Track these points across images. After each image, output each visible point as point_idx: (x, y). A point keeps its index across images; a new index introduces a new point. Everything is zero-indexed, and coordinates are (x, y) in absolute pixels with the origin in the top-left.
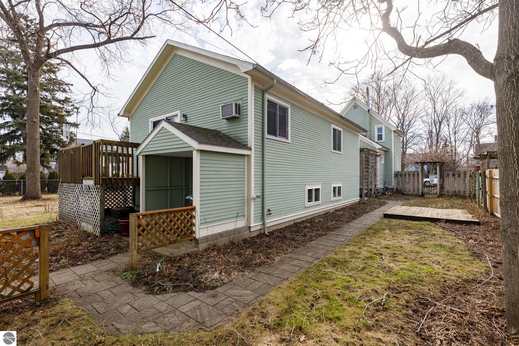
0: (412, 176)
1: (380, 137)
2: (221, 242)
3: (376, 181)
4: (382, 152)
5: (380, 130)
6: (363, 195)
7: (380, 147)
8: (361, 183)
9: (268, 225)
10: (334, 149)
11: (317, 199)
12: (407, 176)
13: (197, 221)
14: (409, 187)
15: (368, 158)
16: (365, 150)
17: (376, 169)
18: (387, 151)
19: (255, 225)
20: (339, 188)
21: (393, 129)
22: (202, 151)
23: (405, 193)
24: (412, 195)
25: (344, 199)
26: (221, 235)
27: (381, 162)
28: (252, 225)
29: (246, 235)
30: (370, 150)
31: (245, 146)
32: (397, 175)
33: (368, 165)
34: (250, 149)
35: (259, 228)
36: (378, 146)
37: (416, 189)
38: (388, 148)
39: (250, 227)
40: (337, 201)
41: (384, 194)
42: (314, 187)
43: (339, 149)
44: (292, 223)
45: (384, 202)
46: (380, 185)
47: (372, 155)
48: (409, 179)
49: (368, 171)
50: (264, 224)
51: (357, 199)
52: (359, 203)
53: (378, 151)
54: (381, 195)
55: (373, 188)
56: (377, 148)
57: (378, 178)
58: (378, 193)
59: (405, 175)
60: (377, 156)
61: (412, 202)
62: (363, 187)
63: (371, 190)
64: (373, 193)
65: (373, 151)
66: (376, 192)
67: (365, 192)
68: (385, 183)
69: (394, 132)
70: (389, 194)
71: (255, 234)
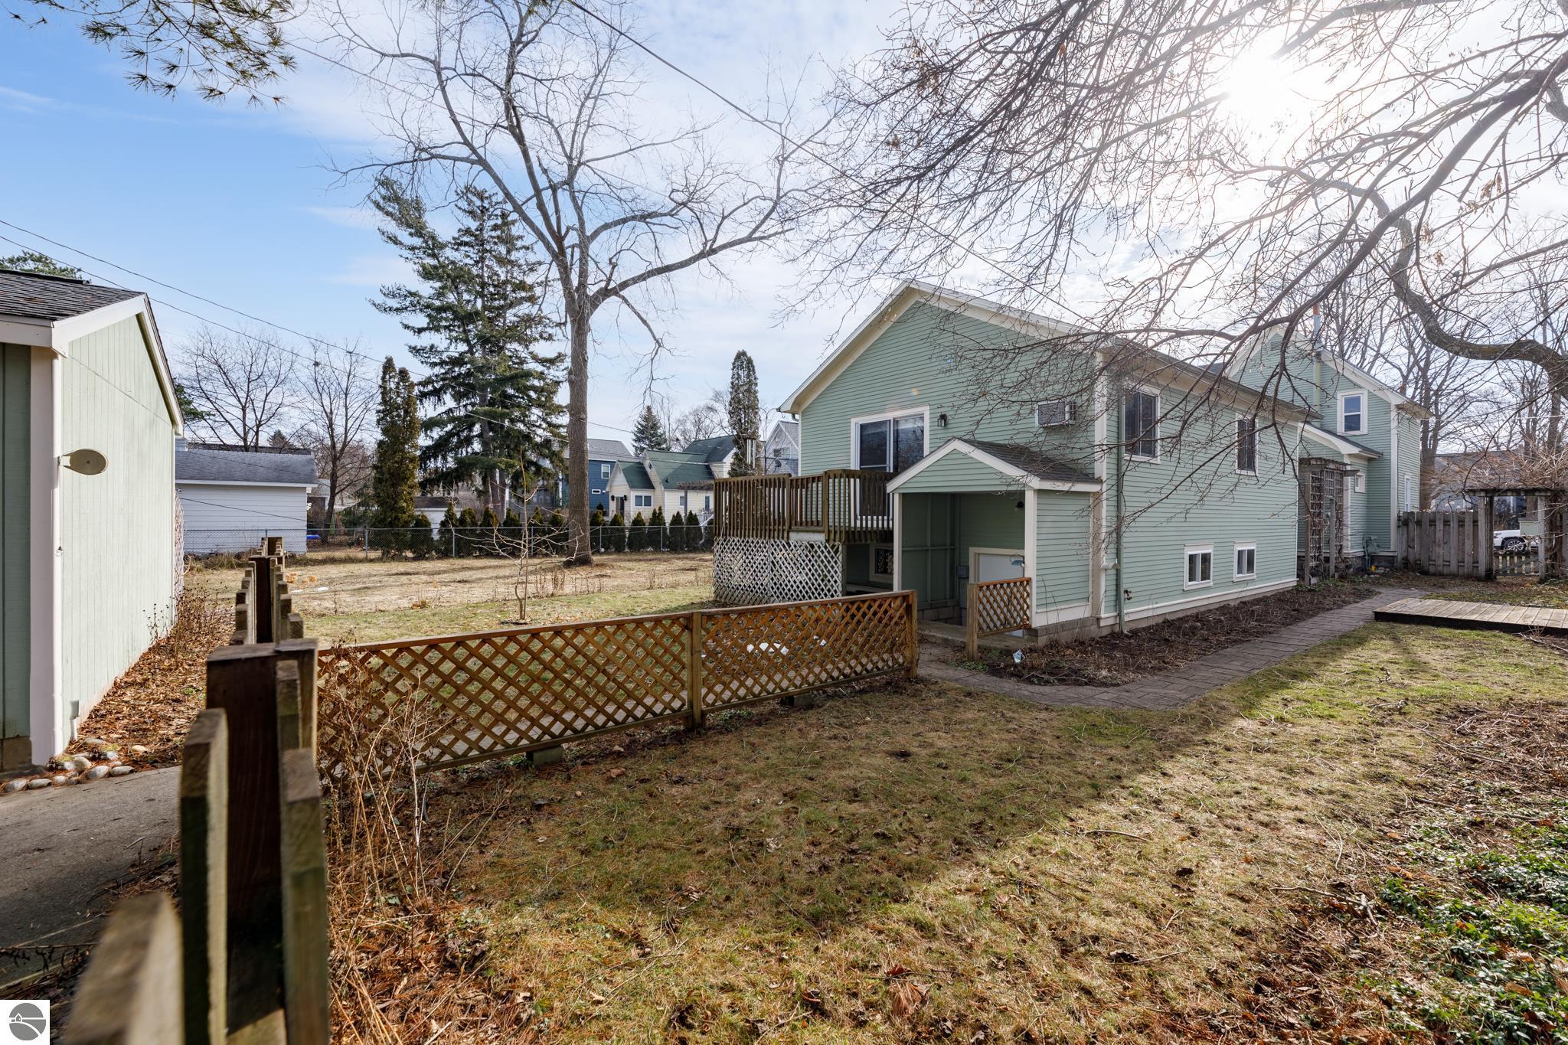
0: (1454, 524)
1: (1352, 423)
2: (1065, 637)
3: (1341, 539)
4: (1360, 465)
5: (1353, 403)
6: (1307, 572)
7: (1355, 450)
8: (1302, 543)
9: (1126, 619)
10: (1241, 467)
11: (1205, 576)
12: (1440, 525)
13: (1034, 601)
14: (1446, 553)
15: (1320, 480)
16: (1313, 462)
17: (1341, 507)
18: (1374, 460)
19: (1107, 616)
20: (1251, 553)
21: (1396, 400)
22: (1040, 492)
23: (1432, 569)
24: (1454, 576)
25: (1261, 579)
26: (1063, 626)
27: (1357, 489)
28: (1103, 615)
29: (1093, 631)
30: (1327, 461)
31: (1090, 478)
32: (1405, 521)
33: (1320, 498)
34: (1099, 481)
35: (1111, 622)
36: (1346, 449)
37: (1468, 559)
38: (1380, 450)
39: (1098, 619)
40: (1247, 582)
41: (1363, 570)
42: (1200, 551)
43: (1251, 466)
44: (1160, 620)
45: (1368, 590)
46: (1352, 548)
47: (1332, 473)
48: (1446, 533)
49: (1319, 514)
50: (1119, 615)
51: (1291, 581)
52: (1297, 590)
53: (1346, 460)
54: (1355, 574)
55: (1334, 555)
56: (1344, 452)
57: (1348, 531)
58: (1348, 567)
59: (1433, 522)
60: (1345, 473)
61: (1456, 591)
62: (1306, 552)
63: (1327, 560)
64: (1332, 569)
65: (1333, 462)
66: (1342, 566)
67: (1313, 564)
68: (1367, 542)
69: (1399, 407)
70: (1381, 571)
71: (1105, 632)
